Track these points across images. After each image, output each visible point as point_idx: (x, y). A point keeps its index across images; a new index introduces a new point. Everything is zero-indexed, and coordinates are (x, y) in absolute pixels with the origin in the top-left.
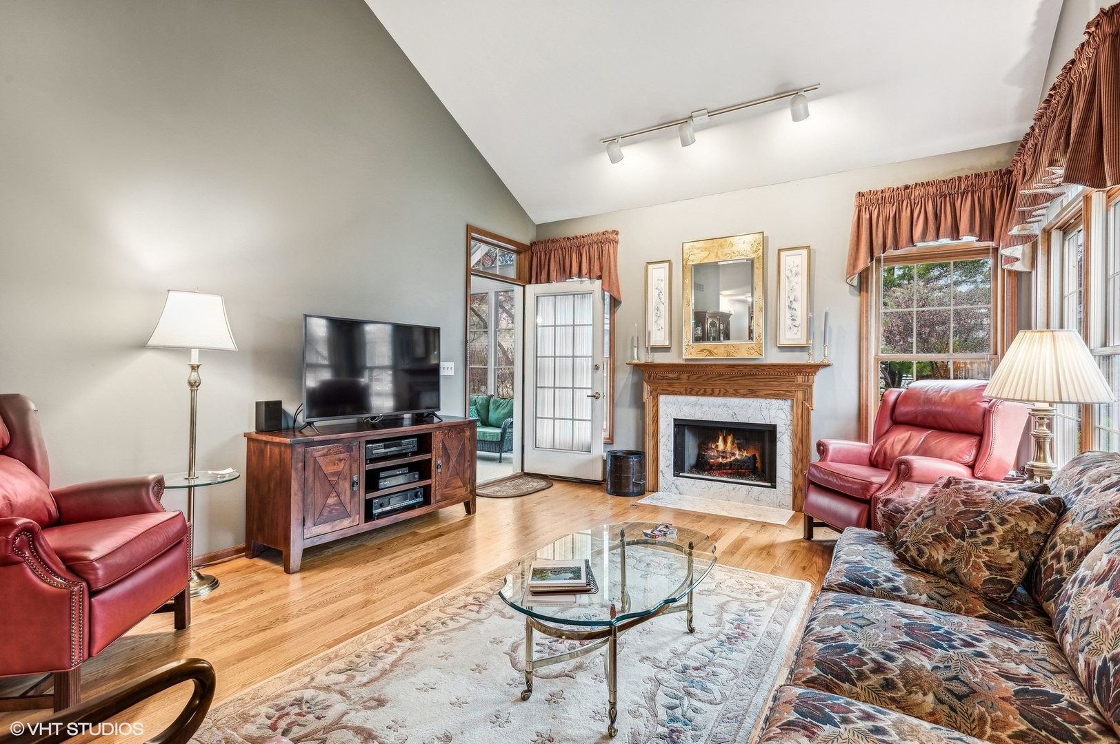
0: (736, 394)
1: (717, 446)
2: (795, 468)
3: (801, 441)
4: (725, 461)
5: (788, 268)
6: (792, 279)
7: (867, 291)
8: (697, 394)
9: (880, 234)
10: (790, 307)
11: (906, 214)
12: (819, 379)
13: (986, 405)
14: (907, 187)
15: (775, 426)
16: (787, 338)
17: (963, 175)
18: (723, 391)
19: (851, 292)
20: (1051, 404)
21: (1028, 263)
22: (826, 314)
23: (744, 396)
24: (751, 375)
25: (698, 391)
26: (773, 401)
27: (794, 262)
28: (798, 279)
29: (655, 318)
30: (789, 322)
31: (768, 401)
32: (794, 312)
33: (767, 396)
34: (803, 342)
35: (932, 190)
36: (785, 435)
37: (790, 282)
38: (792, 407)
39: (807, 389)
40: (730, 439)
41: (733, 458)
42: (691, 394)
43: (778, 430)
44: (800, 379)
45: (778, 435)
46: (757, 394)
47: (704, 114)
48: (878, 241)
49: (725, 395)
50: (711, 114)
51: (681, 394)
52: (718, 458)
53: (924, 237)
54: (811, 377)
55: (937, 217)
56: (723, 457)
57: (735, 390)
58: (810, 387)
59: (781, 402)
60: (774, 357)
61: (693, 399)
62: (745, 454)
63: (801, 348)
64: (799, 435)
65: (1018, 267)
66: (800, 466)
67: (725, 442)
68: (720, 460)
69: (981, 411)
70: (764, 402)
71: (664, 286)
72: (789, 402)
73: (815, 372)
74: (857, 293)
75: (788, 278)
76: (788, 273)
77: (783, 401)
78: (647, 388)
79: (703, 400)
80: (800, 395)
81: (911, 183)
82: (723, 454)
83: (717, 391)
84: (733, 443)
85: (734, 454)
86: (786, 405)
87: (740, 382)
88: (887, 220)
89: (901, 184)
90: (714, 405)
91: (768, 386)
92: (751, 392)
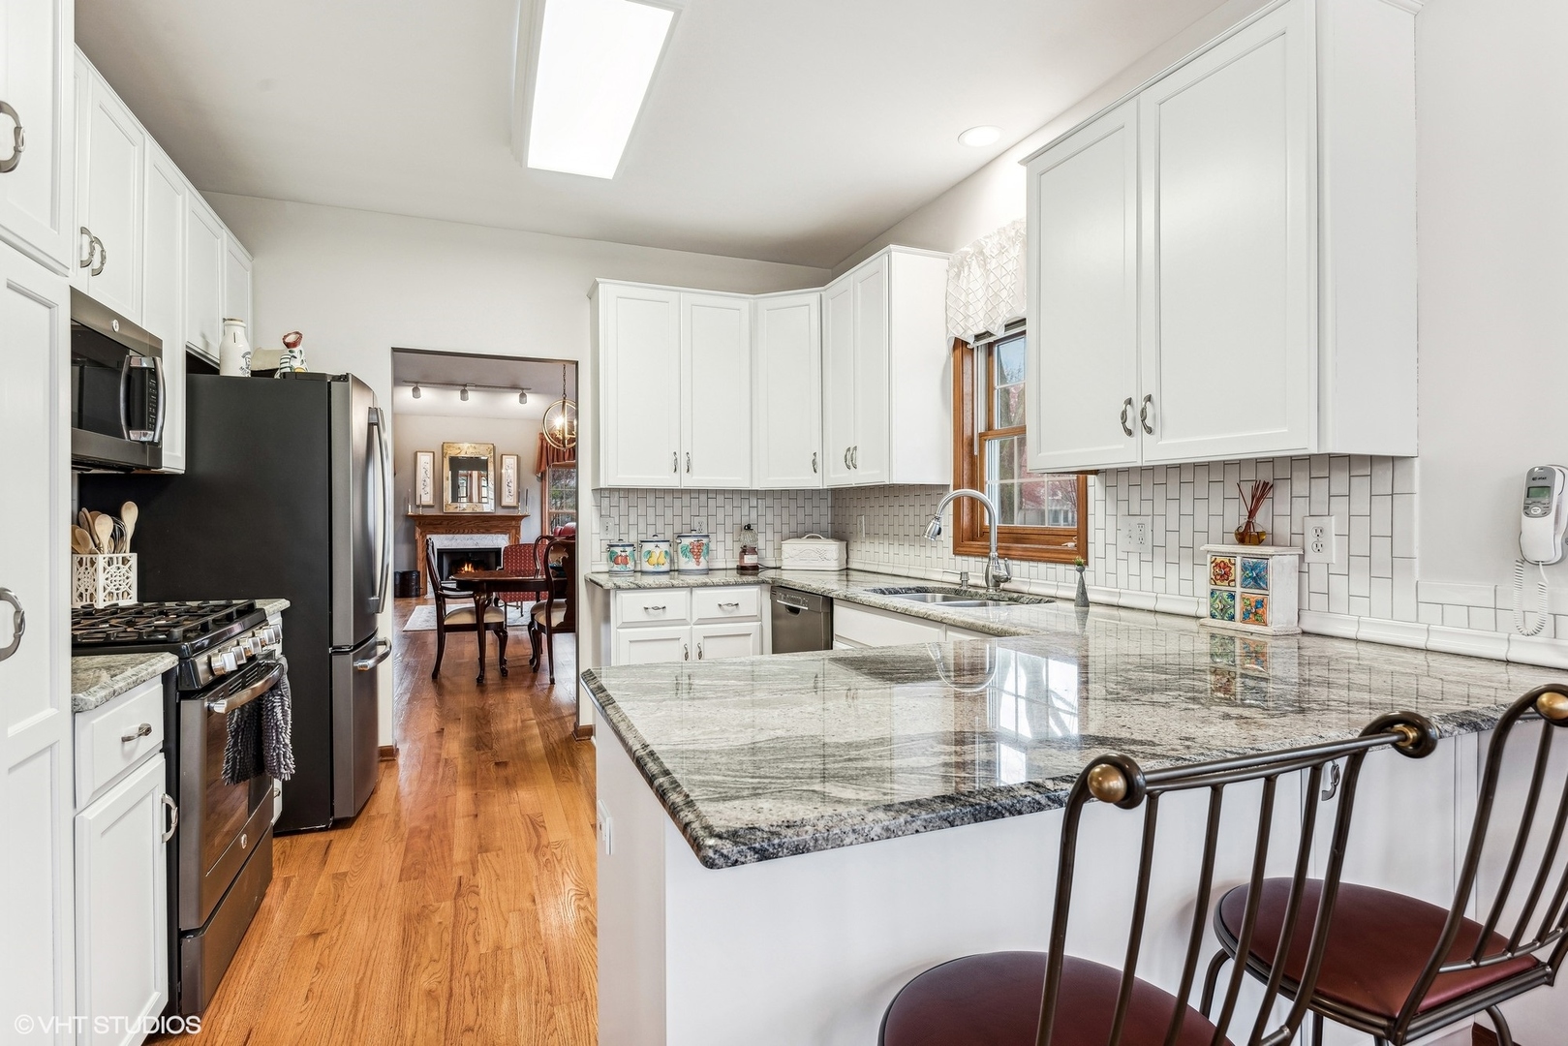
0: (478, 532)
1: (464, 569)
5: (507, 464)
6: (509, 469)
7: (544, 481)
8: (453, 533)
9: (551, 455)
10: (509, 486)
12: (523, 523)
15: (500, 549)
16: (506, 501)
18: (470, 531)
19: (537, 480)
22: (528, 491)
23: (483, 533)
24: (488, 521)
25: (455, 531)
26: (499, 536)
27: (510, 462)
28: (512, 471)
29: (423, 487)
30: (507, 493)
31: (496, 536)
32: (510, 488)
33: (495, 533)
34: (515, 504)
37: (508, 471)
38: (509, 538)
39: (518, 529)
42: (449, 533)
43: (502, 550)
44: (514, 523)
45: (501, 553)
46: (491, 531)
48: (550, 458)
49: (472, 533)
50: (477, 386)
51: (443, 533)
54: (519, 522)
57: (477, 530)
58: (519, 527)
59: (503, 536)
60: (501, 512)
61: (451, 536)
63: (514, 507)
70: (493, 537)
71: (430, 467)
73: (522, 519)
74: (539, 481)
76: (507, 467)
77: (505, 535)
78: (418, 530)
79: (457, 536)
80: (514, 531)
82: (467, 573)
83: (466, 531)
84: (473, 565)
86: (506, 537)
87: (481, 525)
90: (464, 539)
91: (497, 527)
92: (487, 531)
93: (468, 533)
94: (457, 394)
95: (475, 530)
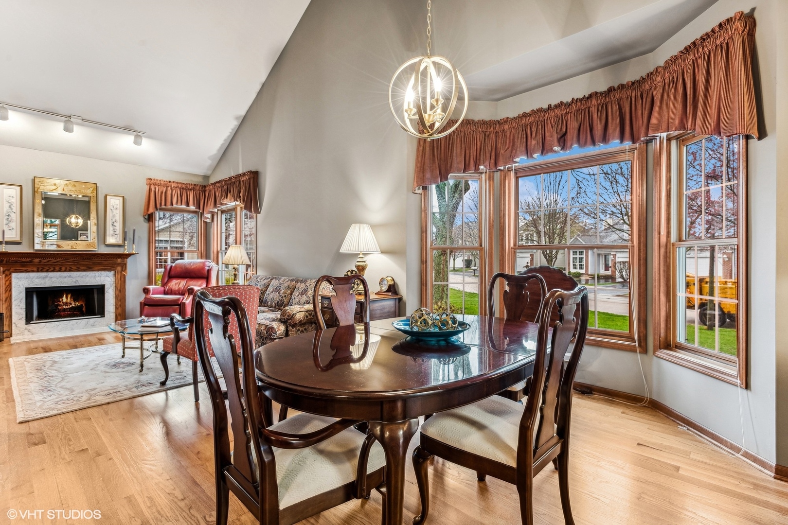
0: (78, 270)
1: (63, 300)
2: (116, 305)
3: (120, 291)
4: (66, 307)
5: (111, 205)
6: (114, 211)
7: (152, 222)
9: (160, 199)
10: (113, 225)
11: (169, 192)
12: (129, 261)
13: (208, 268)
14: (170, 182)
15: (104, 286)
16: (111, 240)
17: (190, 183)
18: (68, 268)
19: (144, 221)
20: (238, 265)
21: (211, 219)
22: (134, 230)
23: (84, 270)
24: (89, 259)
25: (49, 269)
26: (103, 272)
27: (115, 203)
28: (118, 211)
29: (7, 222)
30: (112, 232)
31: (100, 272)
32: (115, 227)
33: (99, 270)
34: (120, 242)
35: (180, 186)
36: (111, 289)
37: (113, 212)
38: (115, 275)
39: (124, 266)
40: (69, 296)
41: (71, 306)
43: (106, 287)
44: (119, 261)
45: (106, 290)
46: (93, 269)
47: (80, 119)
48: (158, 201)
49: (70, 271)
50: (83, 120)
51: (34, 271)
52: (63, 306)
53: (177, 203)
54: (125, 260)
55: (181, 196)
56: (65, 306)
57: (77, 268)
58: (126, 264)
59: (108, 273)
60: (104, 250)
61: (45, 274)
62: (77, 304)
63: (119, 246)
64: (119, 288)
65: (208, 221)
66: (119, 303)
67: (67, 298)
68: (64, 307)
69: (206, 270)
70: (97, 273)
72: (112, 273)
73: (128, 257)
74: (147, 221)
75: (112, 210)
76: (111, 208)
77: (109, 272)
78: (0, 269)
79: (51, 274)
80: (119, 268)
81: (172, 181)
82: (66, 304)
83: (63, 269)
84: (71, 297)
85: (71, 304)
87: (82, 263)
88: (162, 193)
89: (168, 180)
90: (61, 277)
91: (100, 264)
92: (89, 269)
93: (65, 271)
94: (61, 125)
95: (75, 268)
